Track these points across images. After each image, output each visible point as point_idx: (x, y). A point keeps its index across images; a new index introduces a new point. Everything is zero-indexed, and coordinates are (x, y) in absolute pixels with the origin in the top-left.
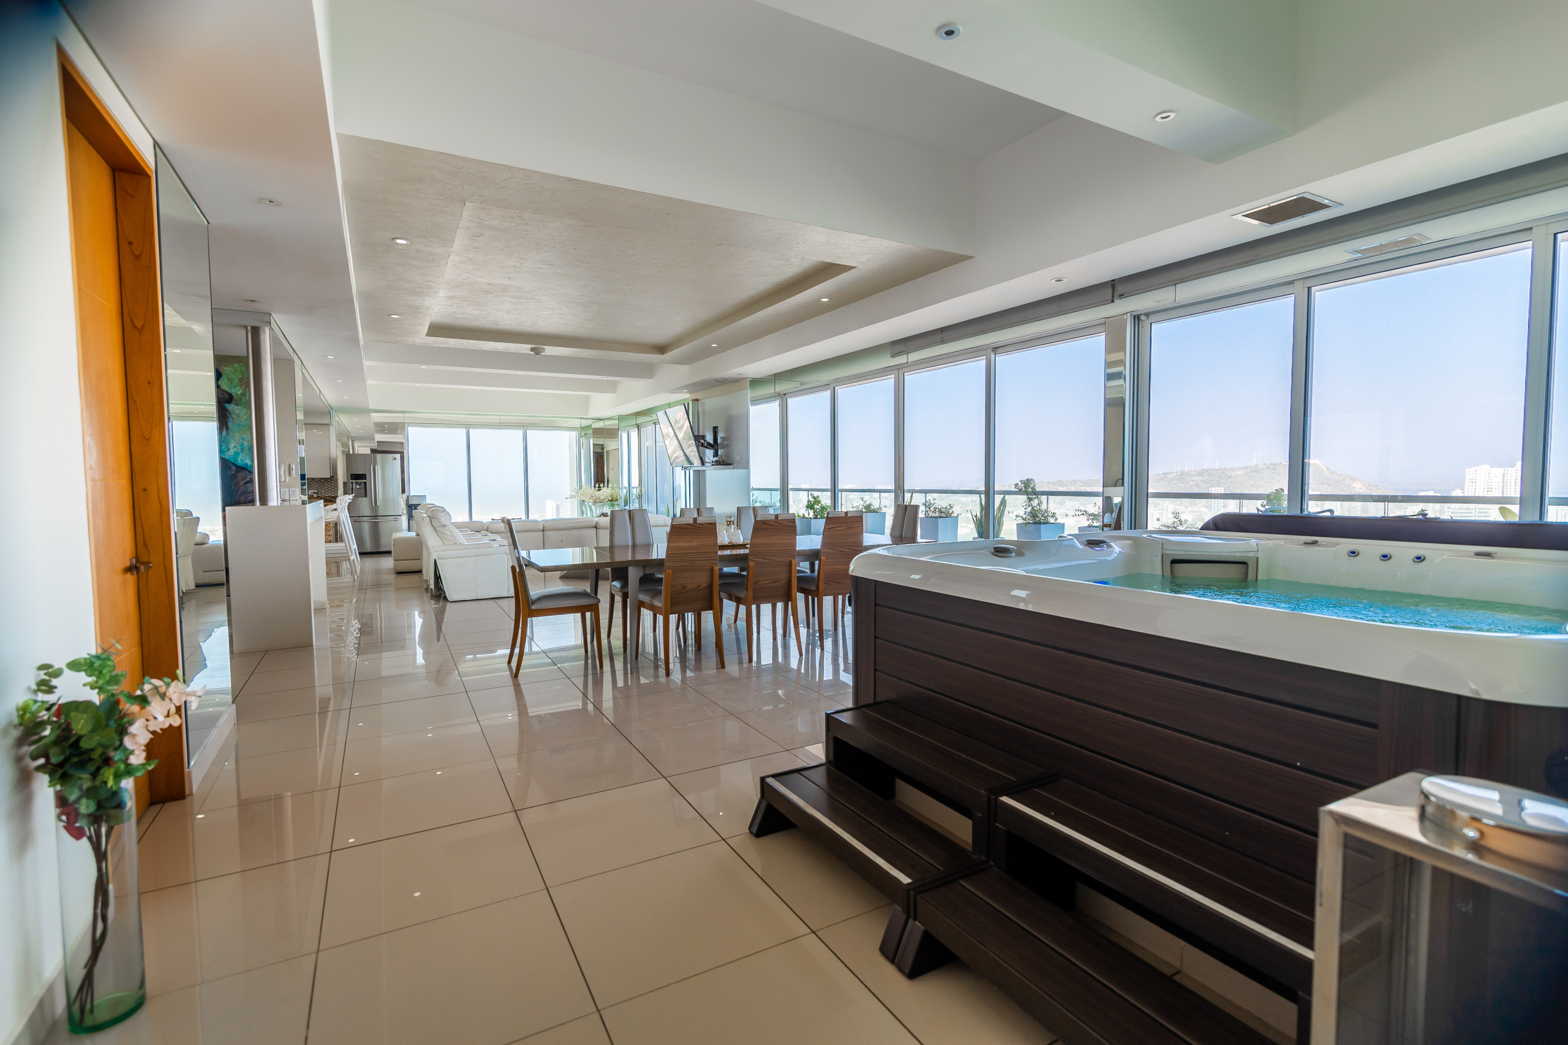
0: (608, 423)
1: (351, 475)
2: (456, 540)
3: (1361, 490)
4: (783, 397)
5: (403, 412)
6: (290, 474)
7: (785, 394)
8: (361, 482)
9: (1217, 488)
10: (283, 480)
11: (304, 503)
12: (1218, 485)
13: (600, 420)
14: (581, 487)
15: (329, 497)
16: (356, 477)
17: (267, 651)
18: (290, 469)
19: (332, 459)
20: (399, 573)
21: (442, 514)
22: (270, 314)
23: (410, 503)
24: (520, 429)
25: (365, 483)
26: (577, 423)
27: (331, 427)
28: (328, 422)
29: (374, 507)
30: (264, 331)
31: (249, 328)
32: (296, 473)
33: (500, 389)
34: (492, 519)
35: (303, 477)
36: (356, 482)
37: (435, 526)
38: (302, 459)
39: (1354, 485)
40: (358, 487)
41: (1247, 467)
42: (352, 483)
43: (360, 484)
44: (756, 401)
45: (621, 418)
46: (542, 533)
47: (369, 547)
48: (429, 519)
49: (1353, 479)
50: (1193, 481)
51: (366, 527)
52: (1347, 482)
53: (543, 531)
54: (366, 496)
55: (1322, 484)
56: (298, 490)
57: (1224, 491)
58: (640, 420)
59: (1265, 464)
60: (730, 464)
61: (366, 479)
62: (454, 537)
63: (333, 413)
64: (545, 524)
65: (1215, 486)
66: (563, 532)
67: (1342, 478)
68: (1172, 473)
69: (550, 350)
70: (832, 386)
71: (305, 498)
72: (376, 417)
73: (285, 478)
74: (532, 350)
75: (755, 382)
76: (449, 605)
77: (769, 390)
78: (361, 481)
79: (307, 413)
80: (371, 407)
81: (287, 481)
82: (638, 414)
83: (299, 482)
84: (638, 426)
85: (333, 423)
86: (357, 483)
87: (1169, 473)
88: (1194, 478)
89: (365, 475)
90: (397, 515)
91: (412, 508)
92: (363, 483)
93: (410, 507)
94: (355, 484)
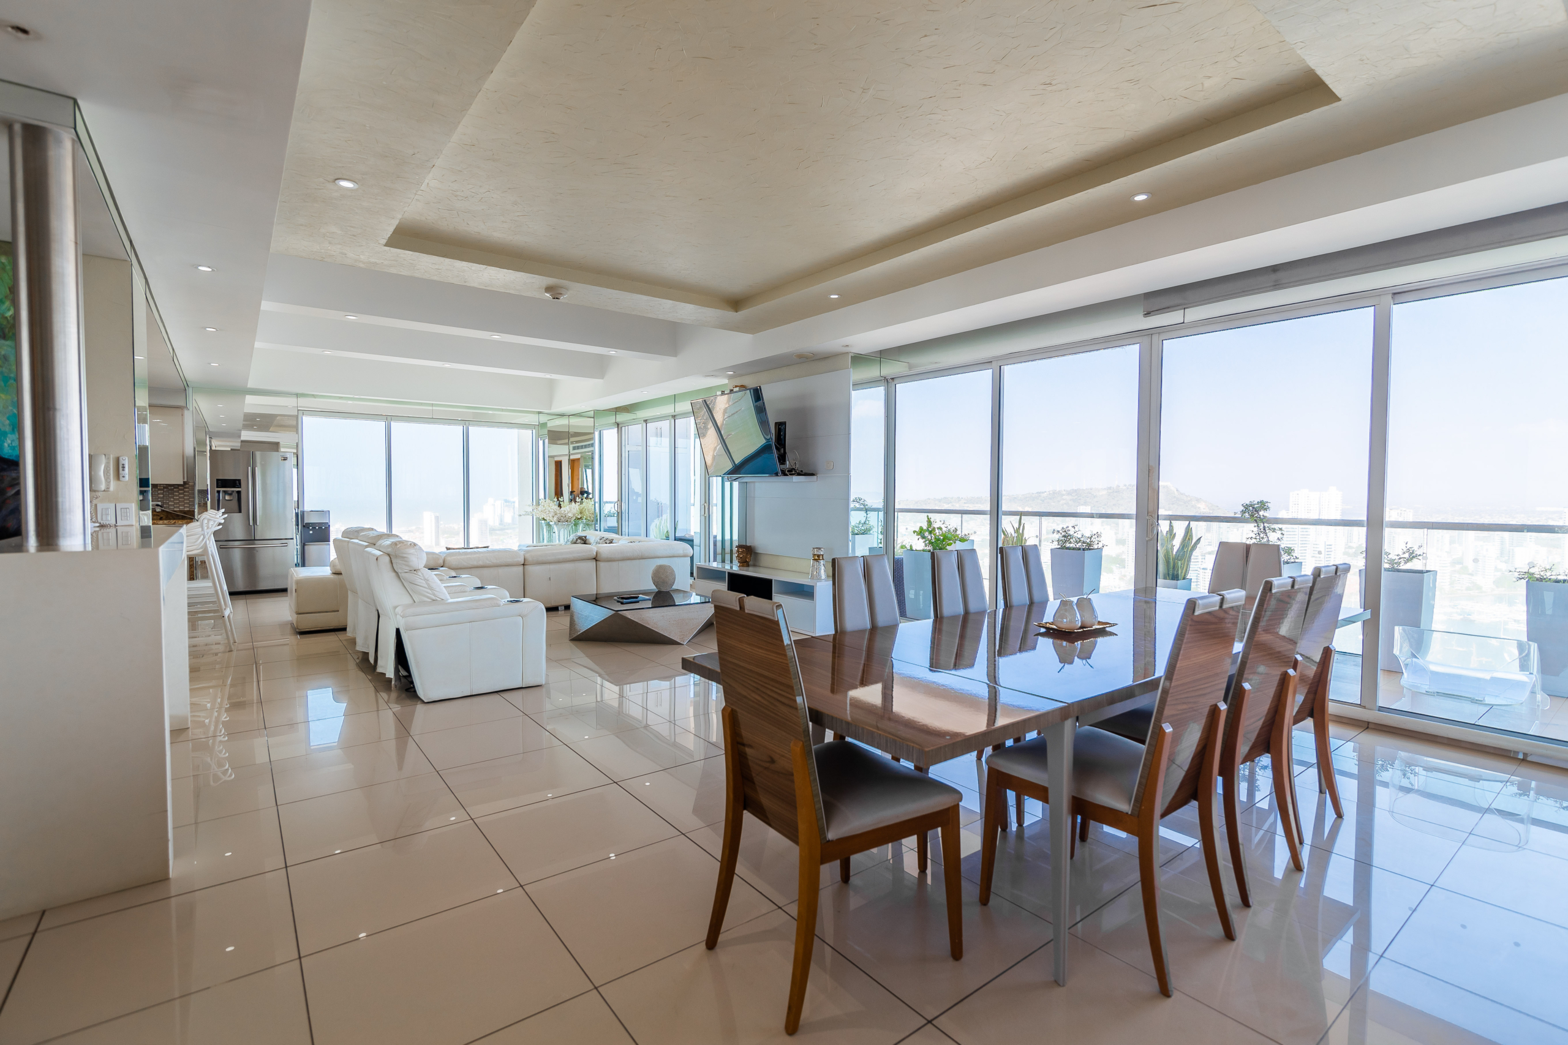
0: (574, 421)
1: (218, 480)
2: (434, 595)
3: (1205, 510)
4: (889, 382)
5: (297, 395)
6: (118, 476)
7: (893, 379)
8: (233, 491)
9: (1084, 507)
10: (103, 487)
11: (145, 532)
12: (1085, 504)
13: (562, 415)
14: (538, 504)
15: (181, 511)
16: (222, 483)
17: (44, 912)
18: (118, 467)
19: (187, 457)
20: (303, 633)
21: (412, 551)
22: (75, 102)
23: (306, 521)
24: (459, 424)
25: (239, 493)
26: (534, 419)
27: (186, 412)
28: (182, 404)
29: (251, 525)
30: (59, 142)
31: (17, 128)
32: (130, 475)
33: (447, 365)
34: (448, 549)
35: (143, 482)
36: (224, 491)
37: (399, 571)
38: (143, 451)
39: (1199, 505)
40: (227, 498)
41: (1110, 488)
42: (219, 492)
43: (230, 494)
44: (859, 385)
45: (597, 414)
46: (522, 567)
47: (241, 586)
48: (387, 558)
49: (1198, 500)
50: (1064, 500)
51: (237, 555)
52: (1193, 503)
53: (523, 565)
54: (240, 511)
55: (1173, 504)
56: (134, 507)
57: (1091, 510)
58: (621, 418)
59: (1125, 486)
60: (812, 475)
61: (240, 487)
62: (431, 588)
63: (190, 391)
64: (527, 556)
65: (1082, 505)
66: (552, 567)
67: (1189, 498)
68: (1045, 492)
69: (578, 293)
70: (995, 365)
71: (147, 518)
72: (253, 404)
73: (108, 482)
74: (548, 289)
75: (859, 359)
76: (420, 707)
77: (873, 372)
78: (233, 489)
79: (155, 390)
80: (251, 385)
81: (112, 488)
82: (618, 410)
83: (135, 488)
84: (618, 424)
85: (190, 406)
86: (225, 492)
87: (1043, 493)
88: (1064, 497)
89: (239, 480)
90: (286, 539)
91: (309, 528)
92: (235, 492)
93: (306, 526)
94: (224, 494)
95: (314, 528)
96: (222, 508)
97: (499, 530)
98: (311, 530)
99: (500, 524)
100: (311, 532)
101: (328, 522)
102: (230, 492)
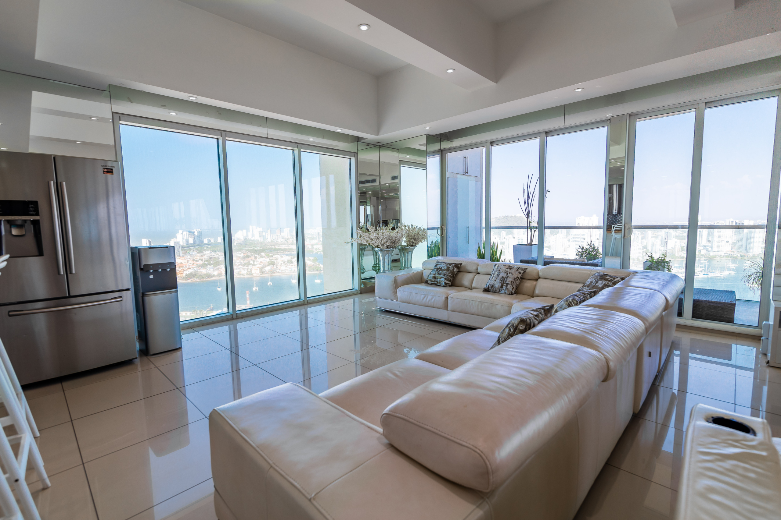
8: (25, 221)
23: (144, 263)
25: (36, 224)
29: (62, 273)
36: (8, 221)
40: (14, 232)
43: (20, 226)
54: (40, 253)
61: (37, 214)
78: (24, 218)
86: (11, 223)
89: (35, 203)
90: (119, 291)
91: (148, 271)
92: (29, 222)
93: (145, 269)
94: (8, 226)
95: (156, 271)
96: (7, 253)
97: (186, 247)
98: (151, 274)
99: (187, 244)
100: (151, 277)
101: (173, 261)
102: (19, 223)
